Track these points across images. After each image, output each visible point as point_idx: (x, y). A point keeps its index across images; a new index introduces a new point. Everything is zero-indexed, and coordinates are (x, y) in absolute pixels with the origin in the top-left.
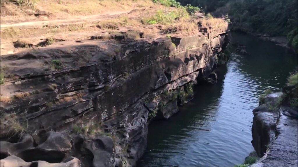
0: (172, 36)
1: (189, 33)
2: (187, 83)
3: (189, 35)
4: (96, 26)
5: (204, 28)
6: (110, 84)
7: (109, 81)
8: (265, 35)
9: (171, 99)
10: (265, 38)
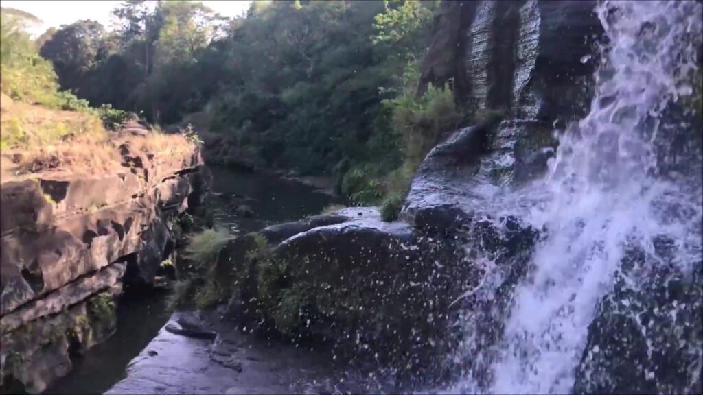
0: (46, 178)
1: (93, 169)
2: (93, 295)
3: (93, 173)
5: (134, 157)
8: (292, 172)
9: (47, 341)
10: (291, 179)
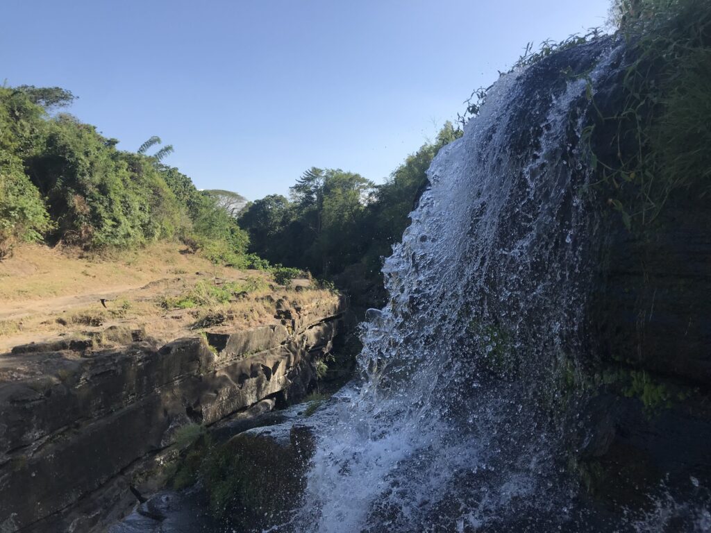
0: (213, 332)
1: (249, 323)
3: (250, 326)
4: (54, 321)
5: (285, 310)
6: (26, 452)
7: (25, 446)
